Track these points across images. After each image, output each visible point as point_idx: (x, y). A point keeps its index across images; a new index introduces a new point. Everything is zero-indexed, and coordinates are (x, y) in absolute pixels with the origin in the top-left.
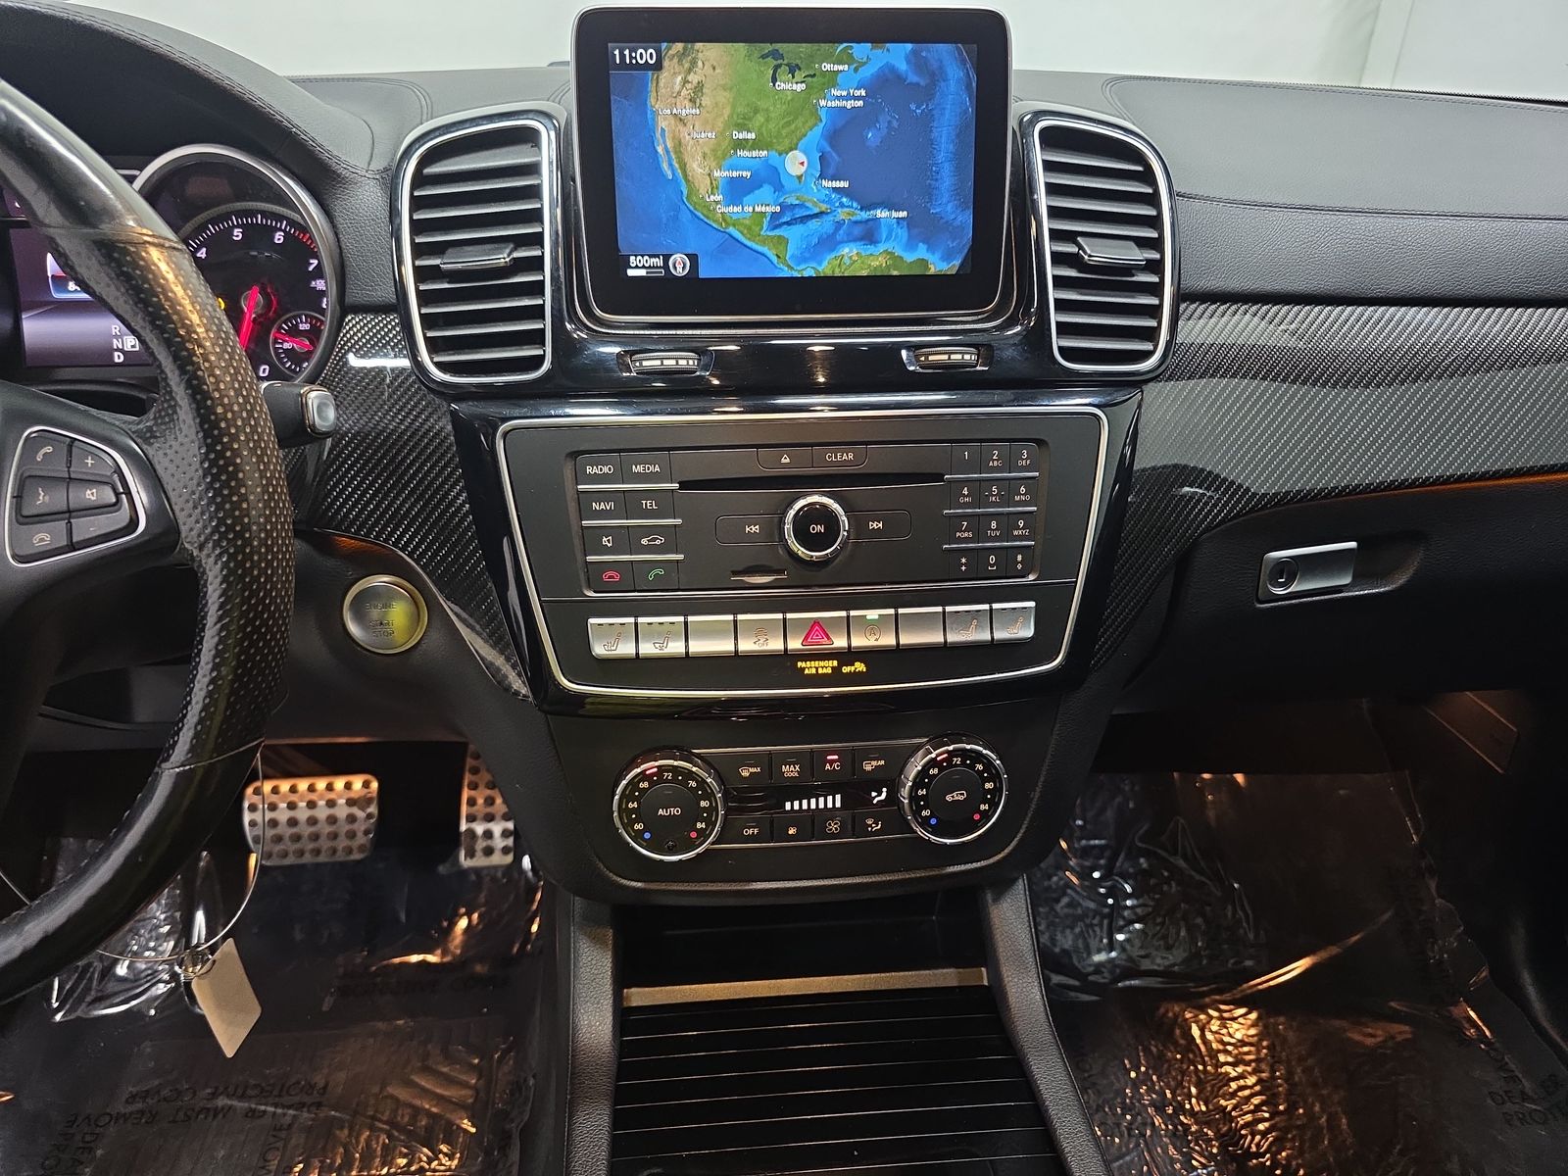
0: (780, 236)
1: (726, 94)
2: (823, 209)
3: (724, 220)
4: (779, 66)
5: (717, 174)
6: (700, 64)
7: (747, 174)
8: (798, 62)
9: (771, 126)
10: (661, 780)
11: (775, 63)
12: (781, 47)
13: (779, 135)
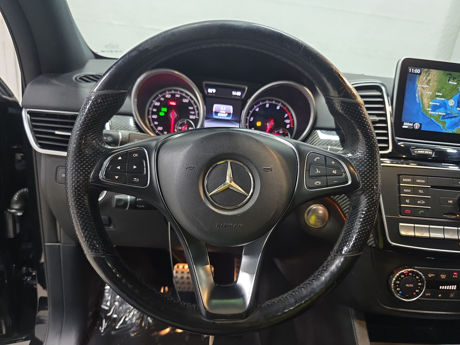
0: (444, 121)
1: (436, 83)
2: (456, 115)
3: (430, 115)
4: (451, 77)
5: (430, 103)
6: (431, 74)
7: (438, 104)
8: (456, 77)
9: (446, 92)
10: (408, 275)
11: (450, 76)
12: (452, 73)
13: (448, 95)
